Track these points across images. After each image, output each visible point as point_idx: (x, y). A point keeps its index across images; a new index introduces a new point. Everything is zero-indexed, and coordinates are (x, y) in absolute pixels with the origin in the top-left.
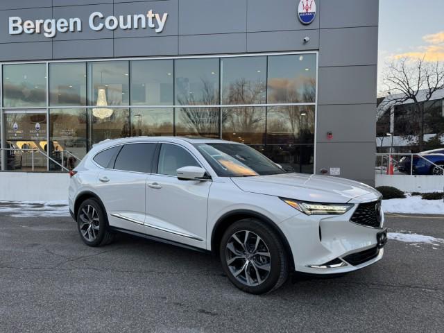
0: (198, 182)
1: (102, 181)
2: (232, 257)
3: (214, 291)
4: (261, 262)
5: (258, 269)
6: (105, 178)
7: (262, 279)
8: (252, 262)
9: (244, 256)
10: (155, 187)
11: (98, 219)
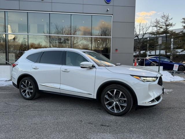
0: (89, 69)
1: (34, 69)
2: (107, 101)
3: (100, 116)
4: (121, 102)
5: (121, 106)
6: (36, 67)
7: (122, 109)
8: (117, 102)
9: (113, 101)
10: (66, 71)
11: (32, 87)
